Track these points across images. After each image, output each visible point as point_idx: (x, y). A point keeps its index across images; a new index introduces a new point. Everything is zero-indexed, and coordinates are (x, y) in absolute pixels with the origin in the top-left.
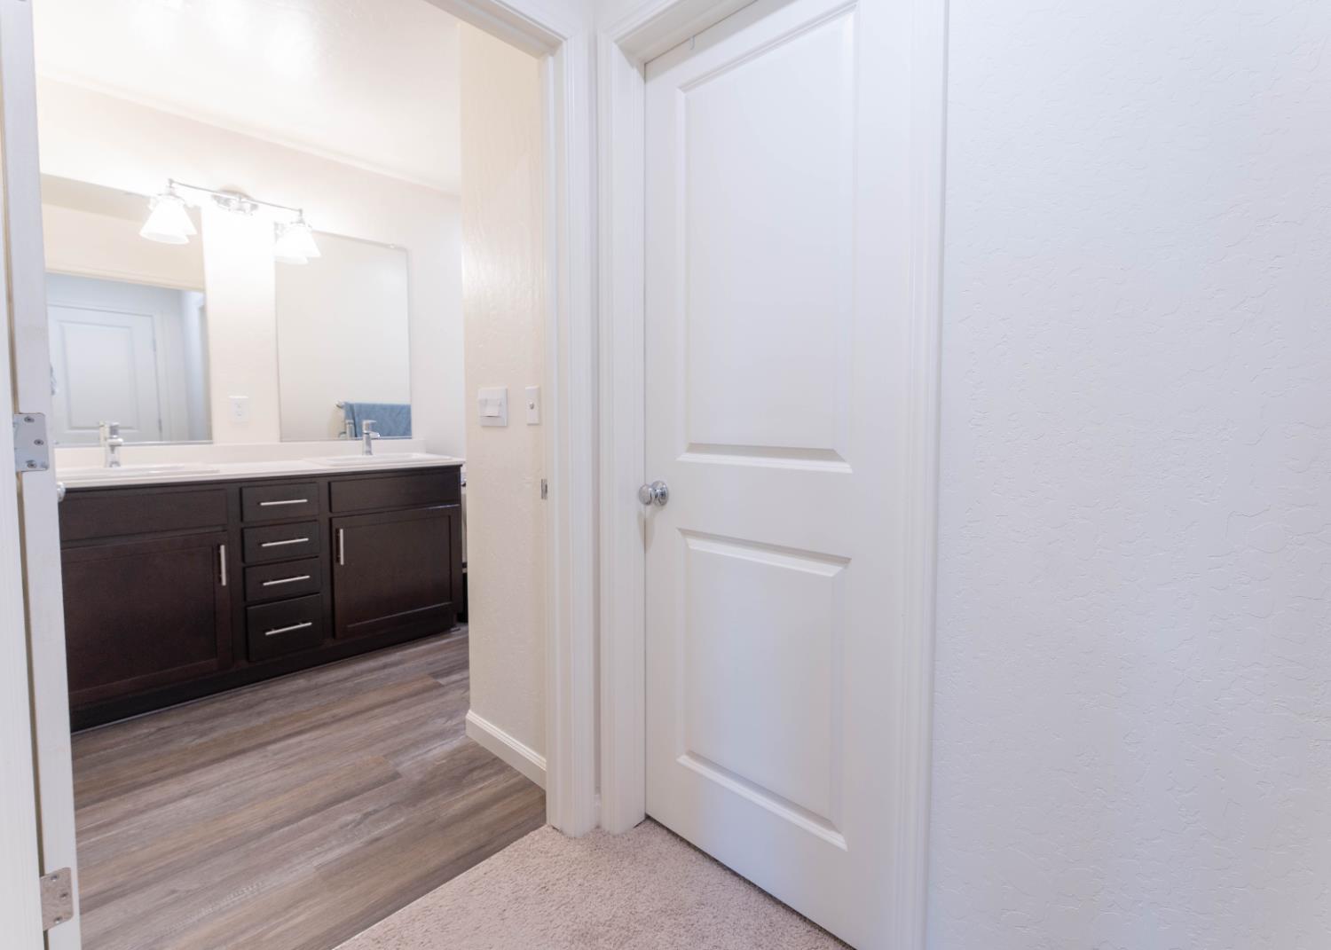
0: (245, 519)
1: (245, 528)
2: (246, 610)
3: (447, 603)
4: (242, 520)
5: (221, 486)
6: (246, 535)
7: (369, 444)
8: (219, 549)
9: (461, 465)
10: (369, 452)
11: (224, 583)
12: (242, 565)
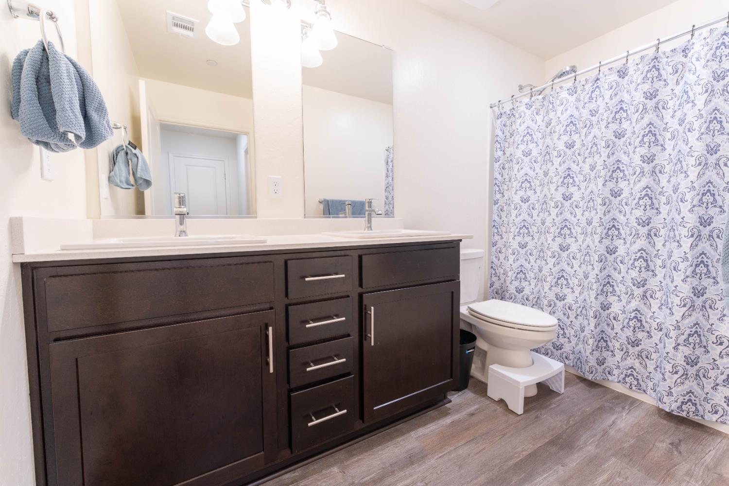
0: (290, 296)
1: (290, 305)
2: (289, 397)
3: (449, 380)
4: (287, 296)
5: (268, 258)
6: (290, 313)
7: (369, 221)
8: (267, 329)
9: (461, 240)
10: (370, 228)
11: (271, 371)
12: (286, 344)
